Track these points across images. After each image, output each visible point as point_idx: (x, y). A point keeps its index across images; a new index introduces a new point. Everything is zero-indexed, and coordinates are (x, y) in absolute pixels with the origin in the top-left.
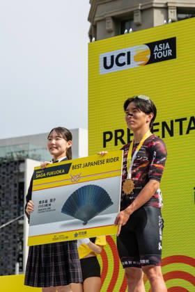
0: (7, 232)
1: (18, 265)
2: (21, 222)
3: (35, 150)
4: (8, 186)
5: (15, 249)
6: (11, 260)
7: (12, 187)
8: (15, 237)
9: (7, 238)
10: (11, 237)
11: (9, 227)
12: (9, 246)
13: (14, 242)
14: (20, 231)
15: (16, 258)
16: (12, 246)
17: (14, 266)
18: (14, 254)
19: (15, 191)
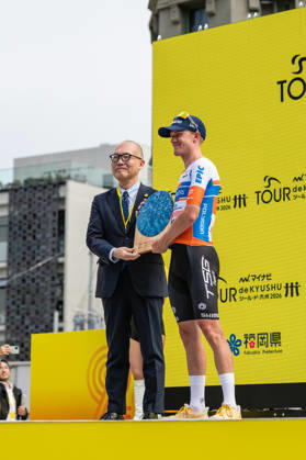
0: (43, 273)
1: (57, 314)
2: (60, 260)
3: (78, 169)
4: (44, 215)
5: (53, 293)
6: (48, 308)
7: (50, 216)
8: (53, 278)
9: (43, 279)
10: (48, 279)
11: (47, 266)
12: (46, 290)
13: (53, 286)
14: (60, 271)
15: (55, 304)
16: (50, 289)
17: (52, 315)
18: (53, 300)
19: (54, 221)
